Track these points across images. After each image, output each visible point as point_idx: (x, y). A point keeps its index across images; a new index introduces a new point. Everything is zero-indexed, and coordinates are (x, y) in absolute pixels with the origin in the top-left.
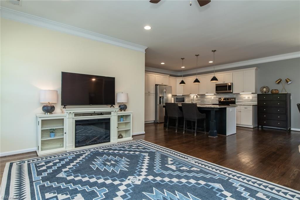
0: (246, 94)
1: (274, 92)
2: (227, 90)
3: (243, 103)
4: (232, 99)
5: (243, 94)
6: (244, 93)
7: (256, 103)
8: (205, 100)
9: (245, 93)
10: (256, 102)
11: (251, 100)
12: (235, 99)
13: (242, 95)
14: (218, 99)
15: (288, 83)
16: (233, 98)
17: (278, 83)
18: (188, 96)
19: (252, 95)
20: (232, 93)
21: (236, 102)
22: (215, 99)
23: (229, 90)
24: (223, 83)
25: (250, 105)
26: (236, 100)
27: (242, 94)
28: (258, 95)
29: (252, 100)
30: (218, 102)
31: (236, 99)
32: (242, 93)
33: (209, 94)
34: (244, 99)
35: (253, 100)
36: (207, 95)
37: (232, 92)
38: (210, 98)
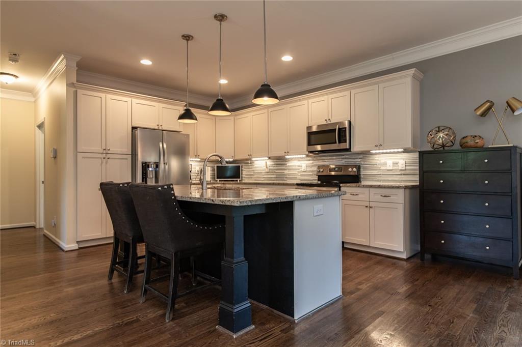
0: (387, 153)
1: (471, 142)
2: (336, 143)
3: (378, 181)
4: (350, 169)
5: (379, 153)
6: (381, 151)
7: (415, 180)
8: (286, 172)
9: (385, 151)
10: (417, 178)
11: (403, 172)
12: (359, 168)
13: (377, 157)
14: (315, 169)
15: (516, 113)
16: (353, 166)
17: (484, 114)
18: (248, 161)
19: (405, 155)
20: (349, 150)
21: (362, 176)
22: (308, 169)
23: (340, 142)
24: (325, 123)
25: (398, 187)
26: (363, 172)
27: (376, 154)
28: (422, 154)
29: (405, 170)
30: (316, 178)
31: (362, 170)
32: (377, 151)
33: (294, 156)
34: (382, 168)
35: (408, 172)
36: (291, 159)
37: (348, 147)
38: (299, 166)
